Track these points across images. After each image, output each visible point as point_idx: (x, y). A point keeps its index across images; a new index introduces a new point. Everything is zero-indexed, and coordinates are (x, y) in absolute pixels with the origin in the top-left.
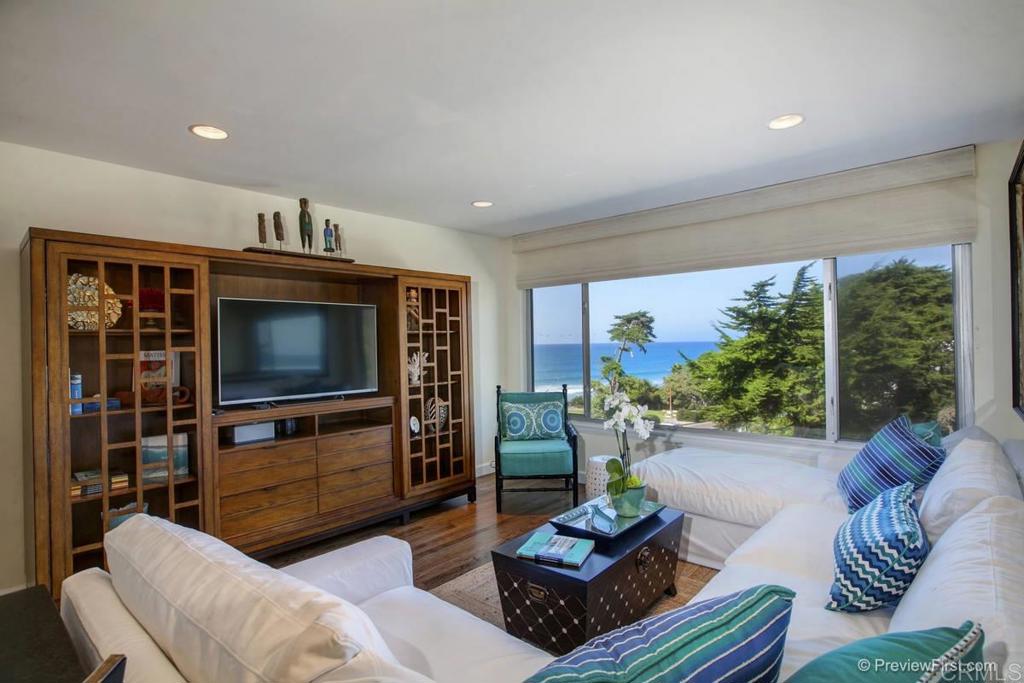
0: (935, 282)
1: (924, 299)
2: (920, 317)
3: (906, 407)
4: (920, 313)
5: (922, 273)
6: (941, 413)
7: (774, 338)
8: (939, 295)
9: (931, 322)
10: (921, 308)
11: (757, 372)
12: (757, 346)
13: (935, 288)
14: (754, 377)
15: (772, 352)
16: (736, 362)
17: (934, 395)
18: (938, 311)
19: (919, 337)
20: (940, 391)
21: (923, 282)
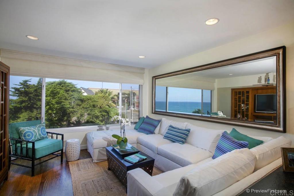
0: (71, 86)
1: (68, 91)
2: (68, 95)
3: (65, 118)
4: (68, 94)
5: (68, 83)
6: (73, 119)
7: (30, 99)
8: (72, 90)
9: (70, 96)
10: (68, 92)
11: (23, 110)
12: (22, 102)
13: (71, 88)
14: (22, 112)
15: (29, 104)
16: (15, 107)
17: (71, 114)
18: (72, 93)
19: (68, 100)
20: (72, 113)
21: (68, 86)
